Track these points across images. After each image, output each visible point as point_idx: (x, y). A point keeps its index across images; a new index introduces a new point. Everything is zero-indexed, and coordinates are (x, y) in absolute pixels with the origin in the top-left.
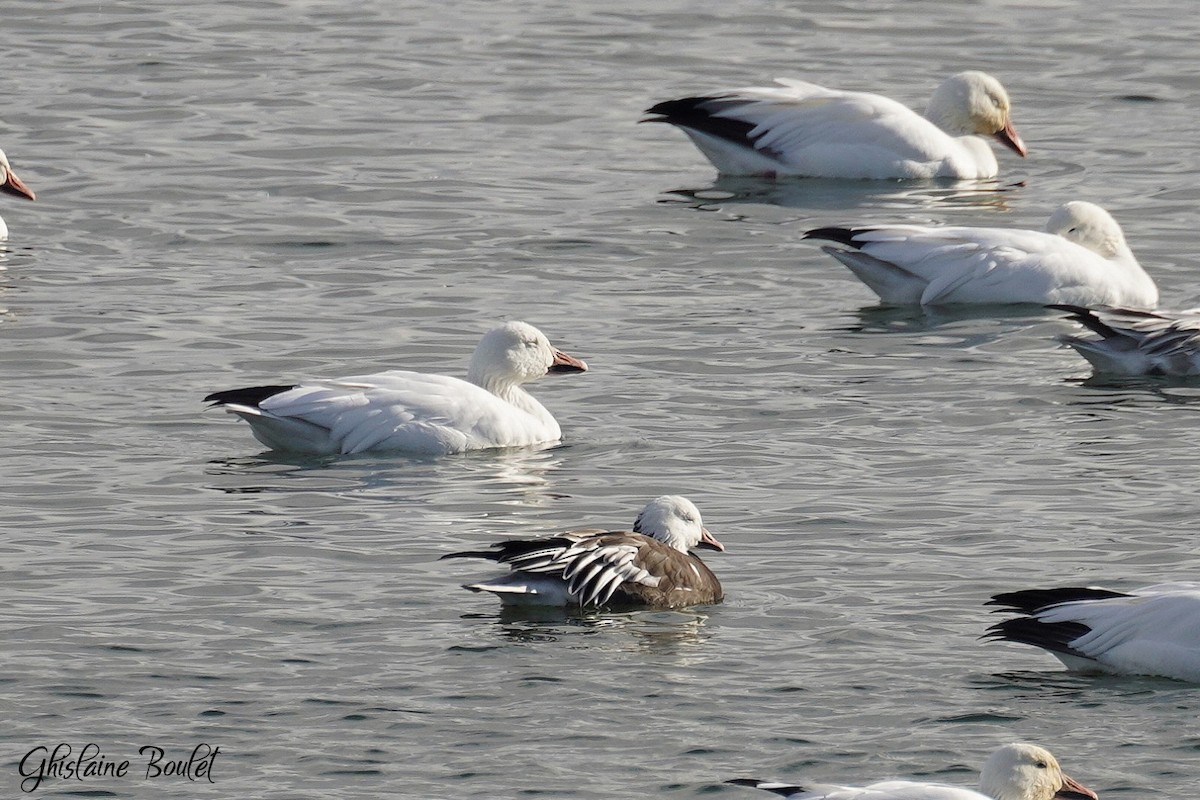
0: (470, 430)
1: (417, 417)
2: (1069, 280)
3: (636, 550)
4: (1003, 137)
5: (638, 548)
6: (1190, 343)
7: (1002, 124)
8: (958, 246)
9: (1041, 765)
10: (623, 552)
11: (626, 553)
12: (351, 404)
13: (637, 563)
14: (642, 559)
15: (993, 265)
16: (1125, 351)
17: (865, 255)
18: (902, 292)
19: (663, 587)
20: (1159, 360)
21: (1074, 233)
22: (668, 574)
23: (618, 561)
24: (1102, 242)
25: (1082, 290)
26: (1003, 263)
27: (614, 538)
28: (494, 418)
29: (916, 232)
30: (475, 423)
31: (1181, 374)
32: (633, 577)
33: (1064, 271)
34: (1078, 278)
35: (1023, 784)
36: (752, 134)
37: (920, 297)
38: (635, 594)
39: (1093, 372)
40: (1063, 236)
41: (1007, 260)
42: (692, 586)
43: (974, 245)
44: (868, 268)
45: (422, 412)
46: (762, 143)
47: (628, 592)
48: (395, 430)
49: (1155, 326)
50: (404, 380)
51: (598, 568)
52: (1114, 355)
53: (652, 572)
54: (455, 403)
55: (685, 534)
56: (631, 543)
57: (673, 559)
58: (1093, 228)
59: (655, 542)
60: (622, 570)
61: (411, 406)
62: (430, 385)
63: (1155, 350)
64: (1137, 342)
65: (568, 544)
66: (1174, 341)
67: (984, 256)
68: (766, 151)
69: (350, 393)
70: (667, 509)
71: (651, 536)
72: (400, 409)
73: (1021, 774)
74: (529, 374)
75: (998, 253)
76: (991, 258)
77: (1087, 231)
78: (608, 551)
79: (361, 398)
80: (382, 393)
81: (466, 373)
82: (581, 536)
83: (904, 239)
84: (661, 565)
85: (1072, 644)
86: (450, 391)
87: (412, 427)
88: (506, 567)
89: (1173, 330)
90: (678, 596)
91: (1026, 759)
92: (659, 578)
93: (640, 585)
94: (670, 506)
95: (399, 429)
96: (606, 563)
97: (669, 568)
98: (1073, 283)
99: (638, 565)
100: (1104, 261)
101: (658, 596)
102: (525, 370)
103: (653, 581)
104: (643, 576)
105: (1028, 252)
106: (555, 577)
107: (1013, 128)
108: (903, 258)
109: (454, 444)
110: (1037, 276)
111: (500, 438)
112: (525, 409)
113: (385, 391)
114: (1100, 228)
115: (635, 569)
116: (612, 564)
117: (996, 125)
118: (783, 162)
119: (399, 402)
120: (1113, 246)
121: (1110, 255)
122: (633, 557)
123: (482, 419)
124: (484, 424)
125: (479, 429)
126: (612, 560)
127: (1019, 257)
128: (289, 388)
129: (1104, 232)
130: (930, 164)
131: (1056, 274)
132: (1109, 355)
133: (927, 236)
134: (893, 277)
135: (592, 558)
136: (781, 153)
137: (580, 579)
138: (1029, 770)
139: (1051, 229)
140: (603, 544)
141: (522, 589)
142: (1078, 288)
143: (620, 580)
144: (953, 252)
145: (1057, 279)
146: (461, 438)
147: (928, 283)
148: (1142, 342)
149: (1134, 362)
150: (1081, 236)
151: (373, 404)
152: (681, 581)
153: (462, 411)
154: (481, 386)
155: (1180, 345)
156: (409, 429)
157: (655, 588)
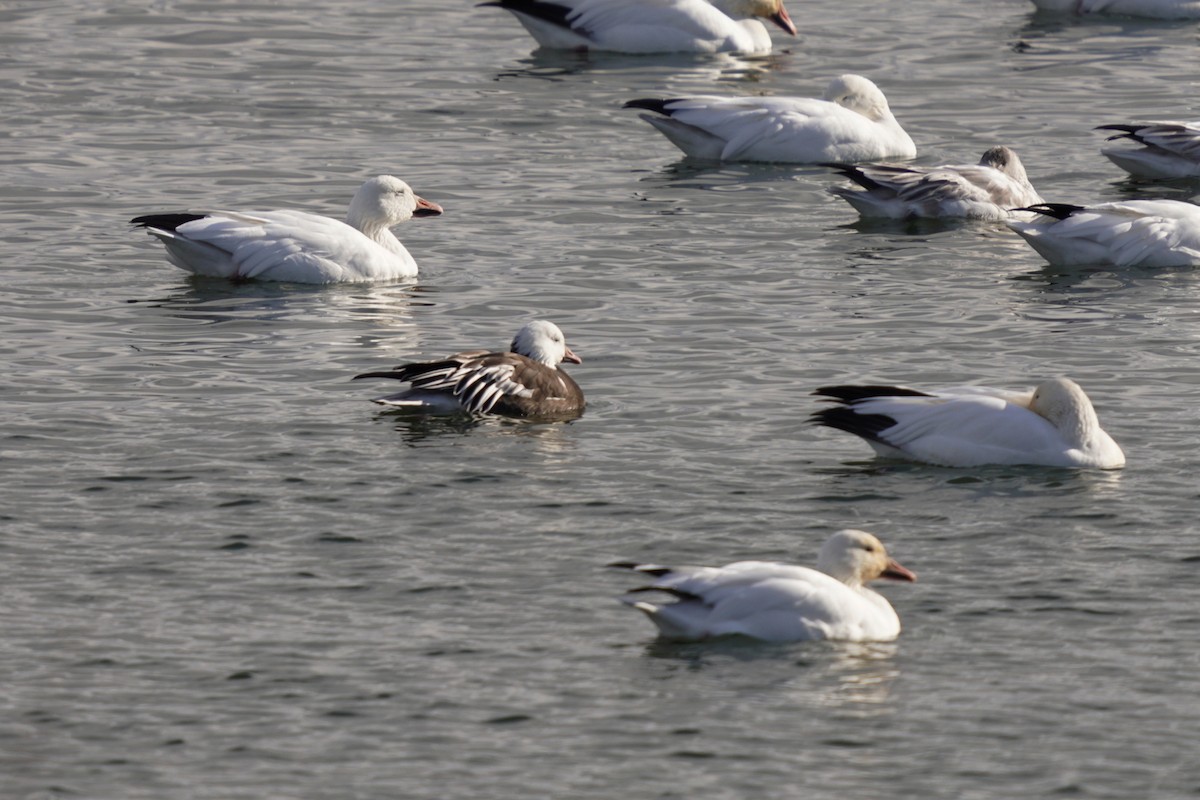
0: (346, 264)
1: (304, 250)
2: (843, 138)
3: (512, 368)
4: (777, 19)
5: (515, 366)
6: (940, 192)
7: (776, 8)
8: (751, 112)
9: (869, 549)
10: (503, 371)
11: (505, 371)
12: (250, 235)
13: (515, 379)
14: (519, 376)
15: (780, 126)
16: (886, 199)
17: (675, 121)
18: (706, 149)
19: (537, 398)
20: (916, 207)
21: (848, 100)
22: (540, 386)
23: (499, 378)
24: (870, 108)
25: (855, 146)
26: (789, 126)
27: (495, 358)
28: (366, 256)
29: (716, 100)
30: (350, 258)
31: (933, 217)
32: (512, 390)
33: (840, 131)
34: (851, 136)
35: (854, 564)
36: (569, 17)
37: (720, 152)
38: (513, 405)
39: (860, 216)
40: (837, 102)
41: (792, 122)
42: (559, 396)
43: (765, 111)
44: (678, 131)
45: (309, 246)
46: (576, 24)
47: (508, 403)
48: (285, 259)
49: (911, 179)
50: (295, 219)
51: (483, 385)
52: (877, 203)
53: (527, 386)
54: (336, 241)
55: (552, 352)
56: (509, 363)
57: (544, 374)
58: (863, 97)
59: (529, 361)
60: (502, 385)
61: (299, 240)
62: (317, 225)
63: (911, 198)
64: (896, 192)
65: (458, 365)
66: (926, 191)
67: (773, 119)
68: (581, 31)
69: (251, 225)
70: (540, 332)
71: (527, 355)
72: (290, 242)
73: (852, 556)
74: (398, 219)
75: (784, 117)
76: (779, 121)
77: (858, 99)
78: (490, 370)
79: (259, 231)
80: (276, 228)
81: (345, 216)
82: (469, 357)
83: (705, 107)
84: (534, 380)
85: (881, 434)
86: (332, 231)
87: (300, 259)
88: (408, 385)
89: (925, 181)
90: (549, 405)
91: (857, 544)
92: (533, 390)
93: (517, 397)
94: (541, 329)
95: (289, 259)
96: (489, 380)
97: (541, 381)
98: (847, 141)
99: (516, 382)
100: (872, 123)
101: (532, 405)
102: (395, 215)
103: (528, 393)
104: (520, 389)
105: (809, 115)
106: (448, 391)
107: (785, 12)
108: (706, 122)
109: (332, 274)
110: (816, 136)
111: (369, 272)
112: (392, 251)
113: (280, 227)
114: (868, 96)
115: (513, 384)
116: (493, 382)
117: (771, 9)
118: (594, 40)
119: (290, 237)
120: (879, 111)
121: (877, 118)
122: (511, 374)
123: (355, 255)
124: (358, 260)
125: (353, 264)
126: (494, 377)
127: (802, 119)
128: (200, 217)
129: (872, 100)
130: (715, 42)
131: (833, 133)
132: (872, 202)
133: (723, 105)
134: (698, 138)
135: (477, 377)
136: (592, 32)
137: (466, 394)
138: (859, 553)
139: (828, 98)
140: (487, 365)
141: (419, 403)
142: (851, 144)
143: (500, 393)
144: (747, 117)
145: (833, 138)
146: (338, 270)
147: (726, 141)
148: (900, 192)
149: (894, 209)
150: (853, 103)
151: (269, 237)
152: (551, 392)
153: (341, 247)
154: (357, 228)
155: (931, 193)
156: (296, 258)
157: (529, 399)
